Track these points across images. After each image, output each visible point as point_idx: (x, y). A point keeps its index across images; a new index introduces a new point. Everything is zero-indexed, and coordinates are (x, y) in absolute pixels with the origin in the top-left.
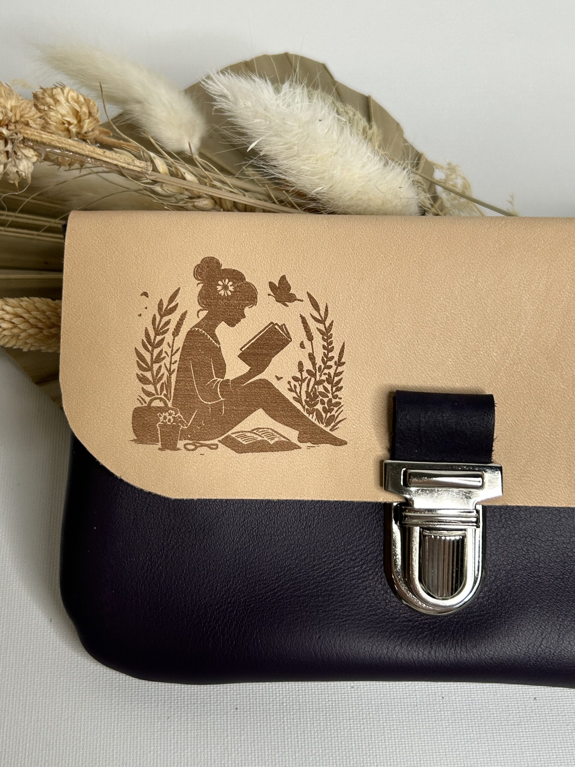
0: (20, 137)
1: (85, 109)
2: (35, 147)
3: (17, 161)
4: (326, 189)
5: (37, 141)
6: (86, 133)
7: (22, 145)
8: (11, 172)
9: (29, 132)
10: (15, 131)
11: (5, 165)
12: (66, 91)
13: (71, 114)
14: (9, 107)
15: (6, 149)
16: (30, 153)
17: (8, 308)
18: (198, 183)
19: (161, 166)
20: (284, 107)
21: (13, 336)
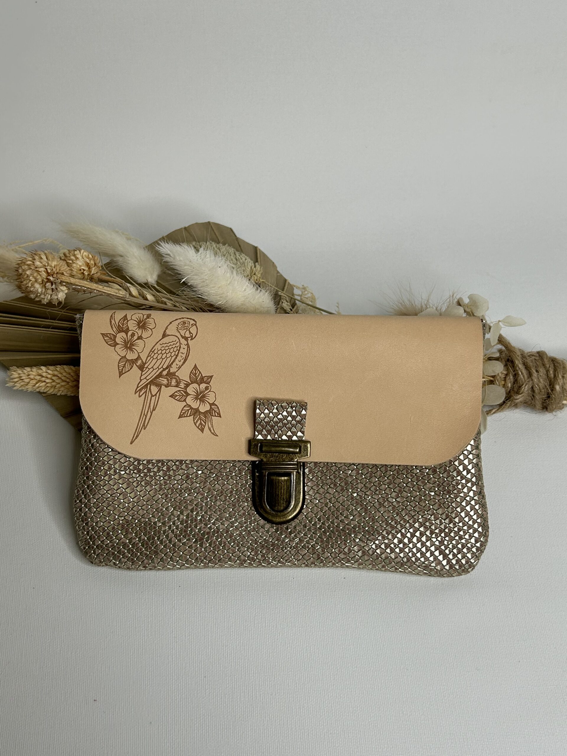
0: (59, 281)
1: (92, 262)
2: (67, 286)
3: (57, 293)
5: (68, 283)
6: (93, 274)
7: (60, 285)
8: (54, 299)
9: (64, 278)
10: (57, 278)
11: (51, 296)
12: (82, 251)
13: (85, 264)
14: (53, 266)
15: (52, 287)
16: (64, 288)
17: (49, 371)
18: (155, 300)
19: (134, 291)
20: (201, 260)
21: (52, 387)
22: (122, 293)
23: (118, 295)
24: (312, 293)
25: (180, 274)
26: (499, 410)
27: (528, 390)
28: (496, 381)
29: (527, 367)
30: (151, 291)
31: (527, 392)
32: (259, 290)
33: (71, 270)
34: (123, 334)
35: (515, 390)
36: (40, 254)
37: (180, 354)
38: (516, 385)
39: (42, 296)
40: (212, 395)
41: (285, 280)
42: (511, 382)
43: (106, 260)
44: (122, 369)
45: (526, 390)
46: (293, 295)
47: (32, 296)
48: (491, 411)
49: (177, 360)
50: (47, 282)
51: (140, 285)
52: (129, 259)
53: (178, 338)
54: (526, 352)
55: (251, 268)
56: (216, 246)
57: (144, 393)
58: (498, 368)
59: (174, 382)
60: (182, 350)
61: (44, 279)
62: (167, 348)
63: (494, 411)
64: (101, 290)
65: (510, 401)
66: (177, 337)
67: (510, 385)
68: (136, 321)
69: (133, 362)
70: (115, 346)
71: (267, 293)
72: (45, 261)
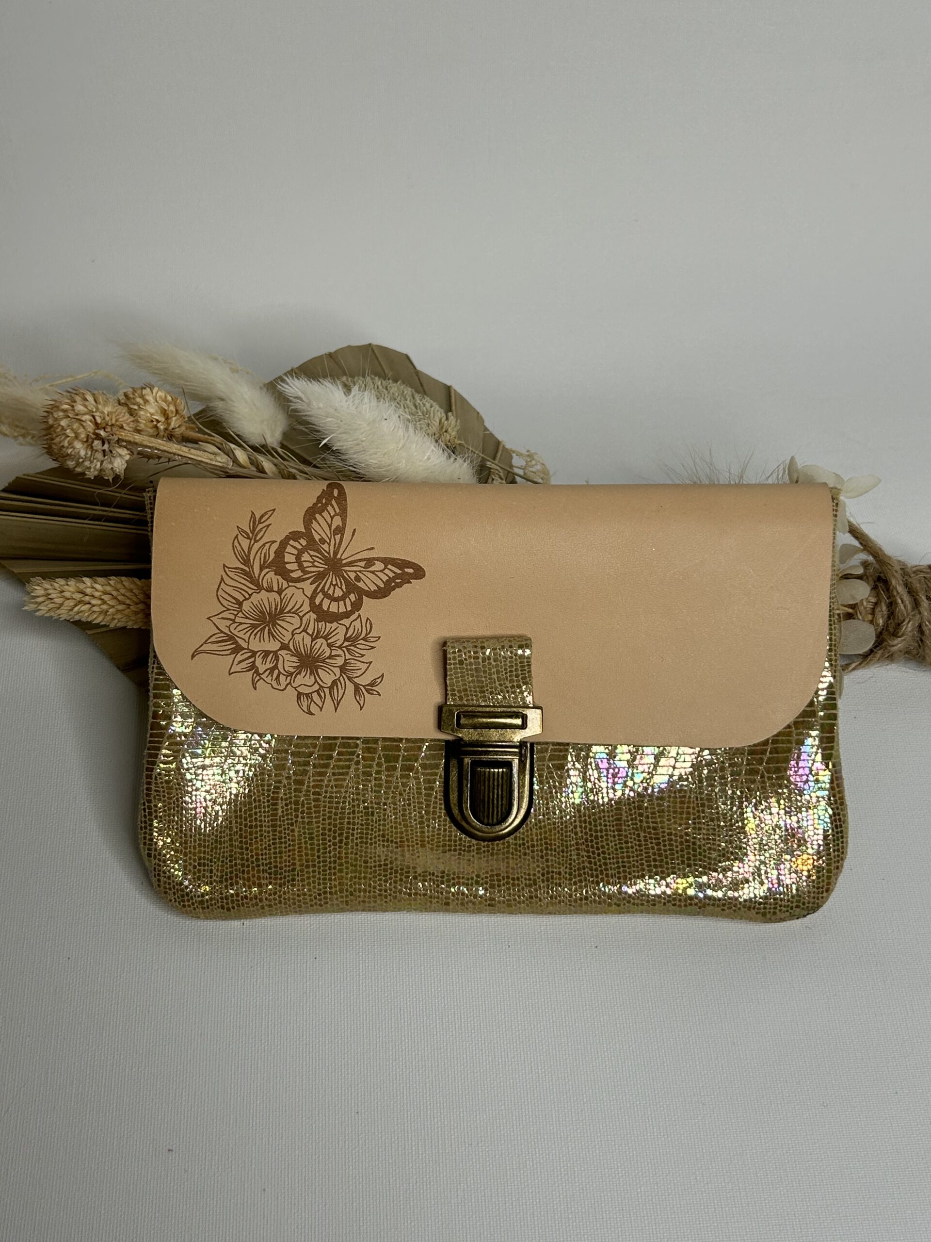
0: (116, 438)
1: (172, 408)
2: (128, 447)
3: (112, 459)
5: (130, 442)
6: (173, 429)
7: (117, 445)
8: (106, 469)
9: (123, 434)
10: (111, 433)
11: (102, 463)
12: (155, 389)
13: (159, 412)
14: (106, 413)
15: (103, 448)
16: (124, 452)
17: (96, 586)
18: (276, 473)
19: (241, 456)
20: (353, 408)
21: (101, 612)
22: (222, 460)
23: (214, 463)
24: (543, 464)
25: (319, 431)
26: (863, 665)
27: (912, 630)
28: (859, 614)
29: (911, 592)
30: (272, 458)
31: (910, 634)
32: (452, 459)
33: (137, 421)
35: (891, 630)
36: (83, 394)
38: (891, 621)
39: (87, 463)
41: (498, 443)
42: (883, 617)
43: (197, 408)
45: (909, 629)
46: (511, 466)
47: (71, 464)
48: (848, 665)
50: (95, 439)
51: (253, 447)
52: (235, 404)
54: (909, 565)
55: (440, 421)
56: (382, 384)
58: (862, 592)
61: (91, 434)
63: (853, 665)
64: (187, 455)
65: (881, 648)
67: (881, 622)
71: (466, 464)
72: (92, 405)
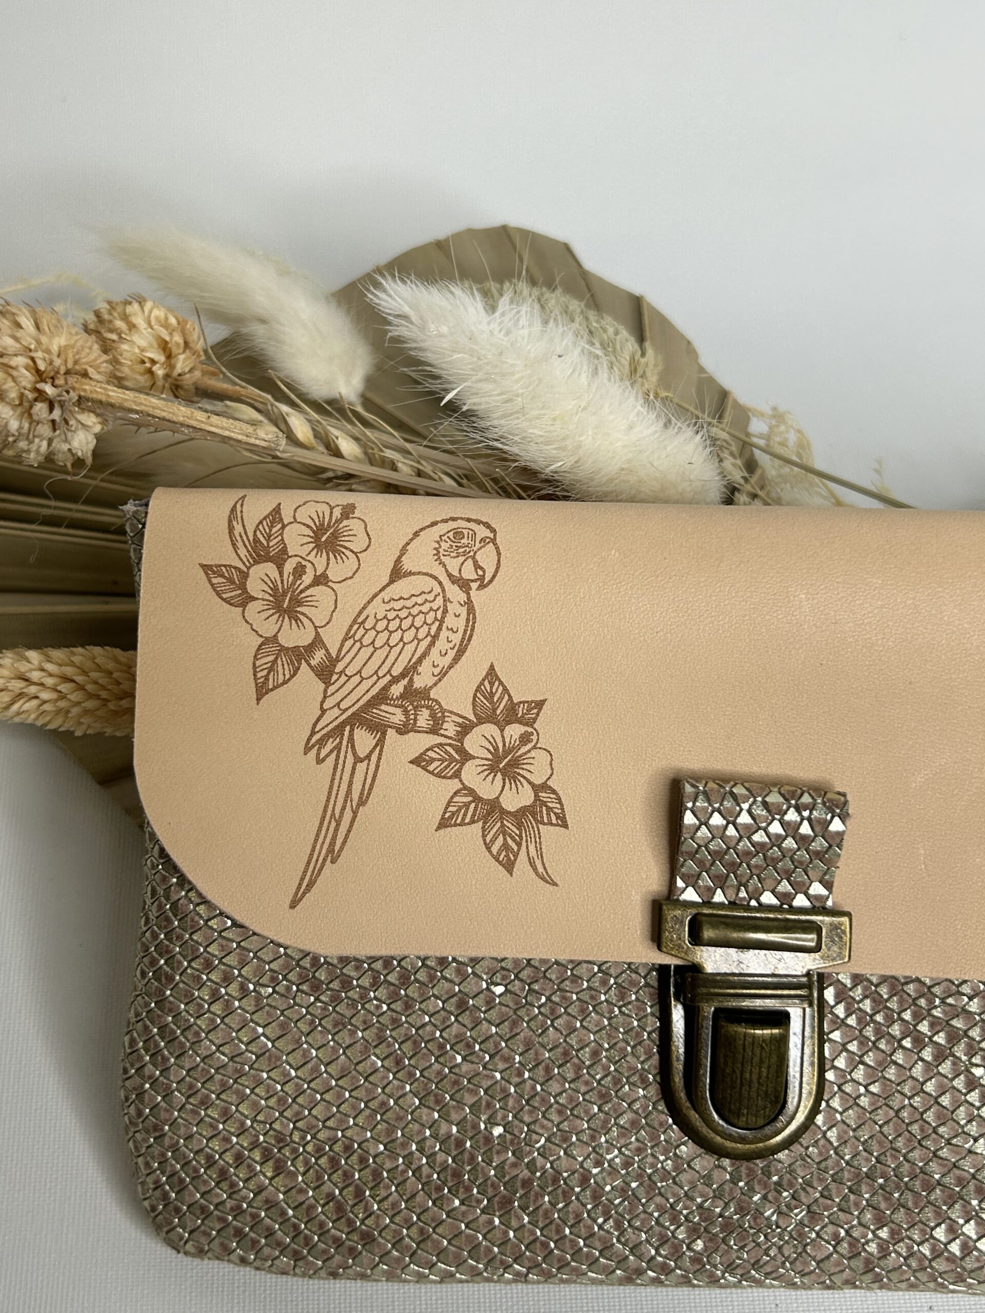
0: (74, 396)
1: (178, 338)
2: (98, 411)
3: (69, 434)
4: (569, 465)
5: (101, 402)
6: (179, 375)
7: (77, 409)
8: (59, 451)
9: (87, 387)
10: (66, 388)
11: (50, 442)
12: (148, 305)
13: (156, 345)
14: (55, 348)
15: (52, 416)
16: (90, 419)
17: (50, 667)
18: (361, 456)
19: (300, 427)
20: (503, 337)
21: (59, 712)
22: (266, 434)
23: (252, 441)
24: (799, 431)
25: (436, 377)
30: (349, 427)
33: (115, 362)
34: (270, 569)
36: (14, 314)
37: (444, 634)
39: (23, 444)
40: (540, 758)
41: (724, 395)
43: (217, 333)
44: (266, 678)
46: (748, 435)
49: (434, 651)
50: (36, 400)
51: (316, 406)
52: (286, 329)
53: (440, 583)
55: (632, 357)
57: (331, 751)
59: (424, 719)
60: (450, 621)
61: (27, 392)
62: (403, 614)
64: (203, 426)
66: (435, 578)
68: (308, 526)
69: (299, 655)
70: (243, 605)
71: (698, 437)
72: (30, 335)
